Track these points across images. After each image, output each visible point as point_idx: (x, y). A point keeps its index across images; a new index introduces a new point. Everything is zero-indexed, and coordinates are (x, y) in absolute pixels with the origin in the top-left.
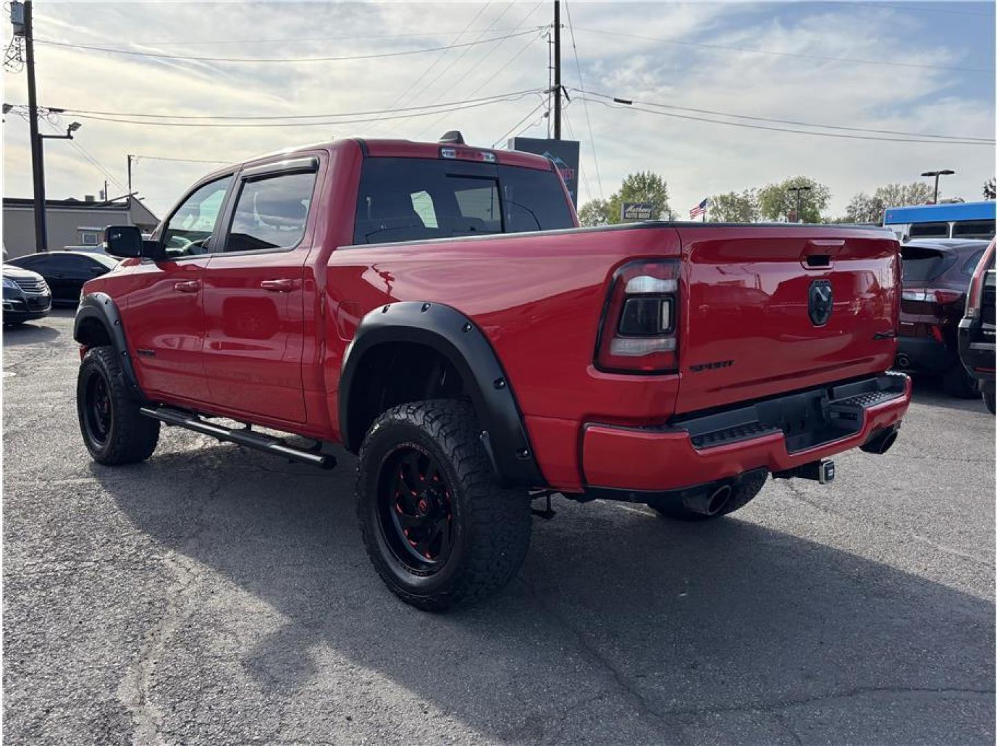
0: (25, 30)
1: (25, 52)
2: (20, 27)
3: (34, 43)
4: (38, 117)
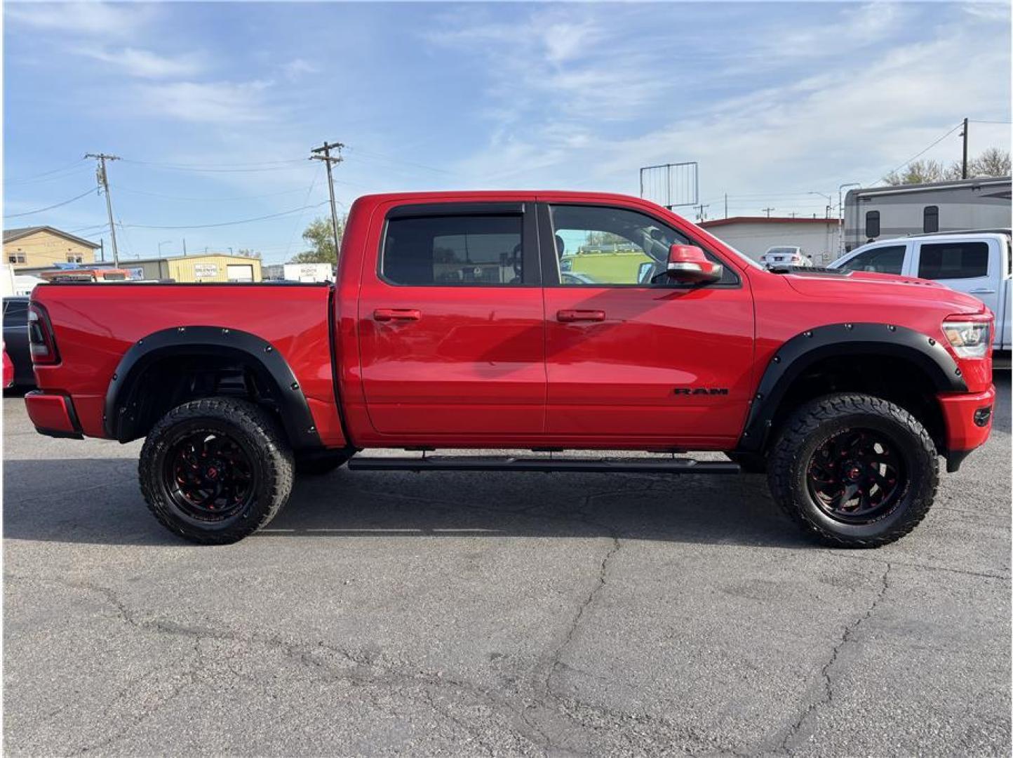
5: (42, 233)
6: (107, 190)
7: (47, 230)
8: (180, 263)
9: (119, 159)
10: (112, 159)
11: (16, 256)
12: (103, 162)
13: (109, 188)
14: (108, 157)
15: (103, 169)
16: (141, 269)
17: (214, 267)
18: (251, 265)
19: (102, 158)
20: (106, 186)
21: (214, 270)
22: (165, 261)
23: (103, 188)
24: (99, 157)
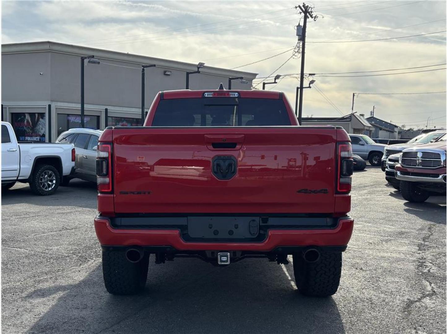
0: (302, 38)
1: (302, 48)
2: (300, 37)
3: (306, 43)
4: (304, 79)
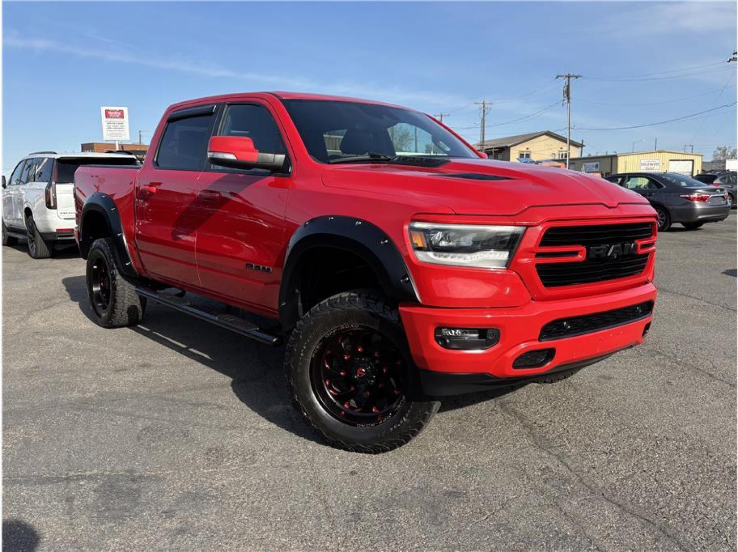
5: (544, 137)
6: (569, 102)
7: (549, 134)
8: (629, 158)
9: (581, 76)
10: (577, 77)
11: (525, 153)
12: (569, 81)
13: (571, 101)
14: (573, 76)
15: (568, 87)
16: (598, 163)
17: (657, 161)
18: (693, 161)
19: (569, 78)
20: (569, 99)
21: (657, 164)
22: (616, 157)
23: (566, 101)
24: (566, 76)
